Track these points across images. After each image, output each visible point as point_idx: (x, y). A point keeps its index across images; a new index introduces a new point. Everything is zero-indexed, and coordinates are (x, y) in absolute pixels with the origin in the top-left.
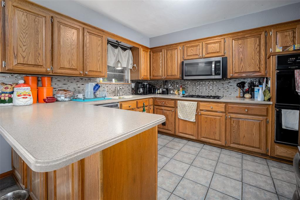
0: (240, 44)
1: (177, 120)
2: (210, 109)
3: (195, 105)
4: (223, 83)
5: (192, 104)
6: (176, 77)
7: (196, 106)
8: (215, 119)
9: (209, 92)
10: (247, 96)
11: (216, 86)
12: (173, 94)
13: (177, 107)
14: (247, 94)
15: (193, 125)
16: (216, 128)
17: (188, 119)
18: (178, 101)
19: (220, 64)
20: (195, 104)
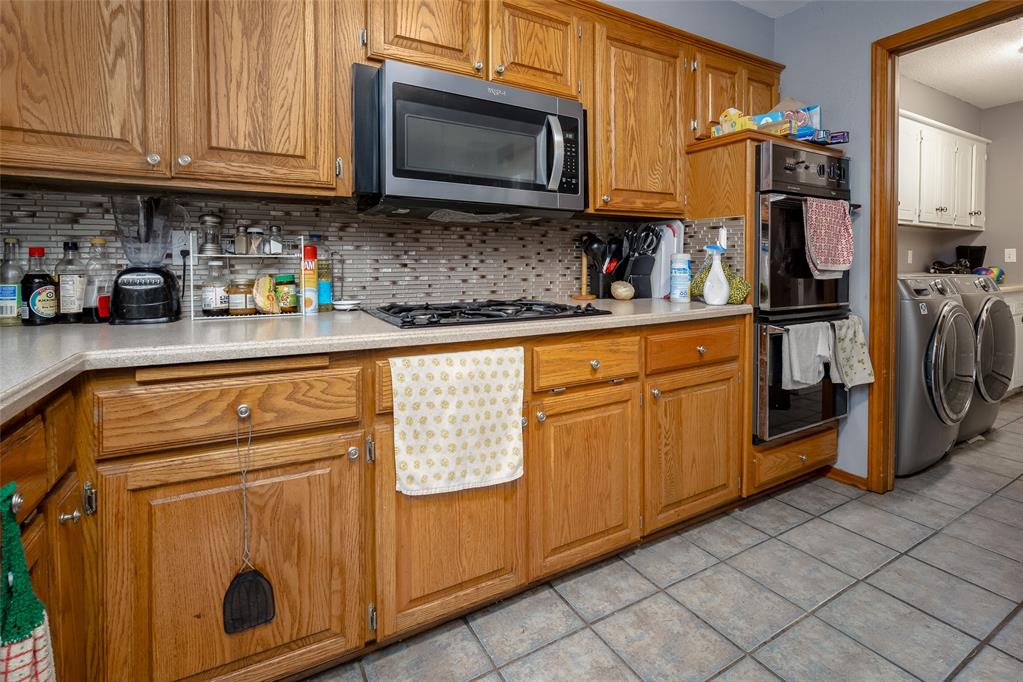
0: (629, 70)
1: (386, 515)
2: (585, 375)
3: (512, 373)
4: (521, 239)
5: (494, 367)
6: (307, 174)
7: (517, 375)
8: (604, 421)
9: (464, 281)
10: (623, 289)
11: (496, 250)
12: (226, 312)
13: (388, 414)
14: (620, 282)
15: (502, 502)
16: (609, 468)
17: (476, 472)
18: (397, 364)
19: (576, 136)
20: (512, 361)
